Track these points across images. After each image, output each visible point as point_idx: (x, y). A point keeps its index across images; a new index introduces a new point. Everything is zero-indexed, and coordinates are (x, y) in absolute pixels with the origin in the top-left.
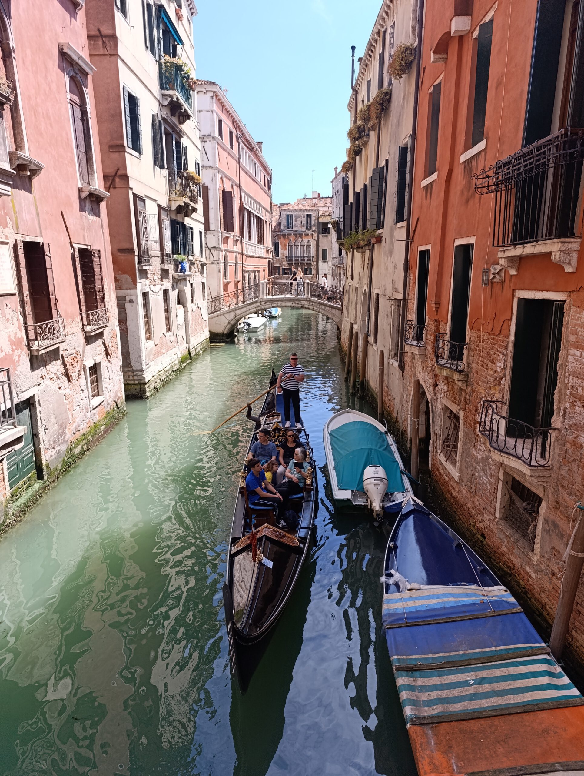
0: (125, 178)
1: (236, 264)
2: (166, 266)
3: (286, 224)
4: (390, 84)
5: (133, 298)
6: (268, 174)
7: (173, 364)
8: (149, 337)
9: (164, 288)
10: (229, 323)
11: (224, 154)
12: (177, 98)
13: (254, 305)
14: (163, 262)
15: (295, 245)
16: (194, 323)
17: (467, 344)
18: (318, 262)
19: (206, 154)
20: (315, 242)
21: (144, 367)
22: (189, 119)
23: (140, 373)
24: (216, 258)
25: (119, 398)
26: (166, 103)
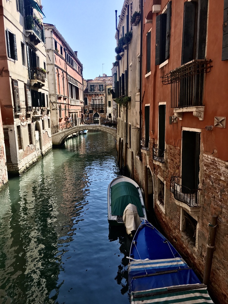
0: (7, 72)
1: (65, 109)
2: (29, 113)
3: (90, 89)
4: (132, 29)
5: (12, 129)
6: (81, 66)
7: (33, 160)
8: (21, 147)
9: (28, 123)
10: (62, 138)
11: (58, 58)
12: (33, 33)
13: (74, 129)
14: (27, 111)
15: (95, 99)
16: (44, 139)
17: (165, 150)
18: (106, 107)
19: (49, 58)
20: (105, 98)
21: (18, 162)
22: (40, 43)
23: (16, 165)
24: (55, 107)
25: (5, 178)
26: (28, 36)
